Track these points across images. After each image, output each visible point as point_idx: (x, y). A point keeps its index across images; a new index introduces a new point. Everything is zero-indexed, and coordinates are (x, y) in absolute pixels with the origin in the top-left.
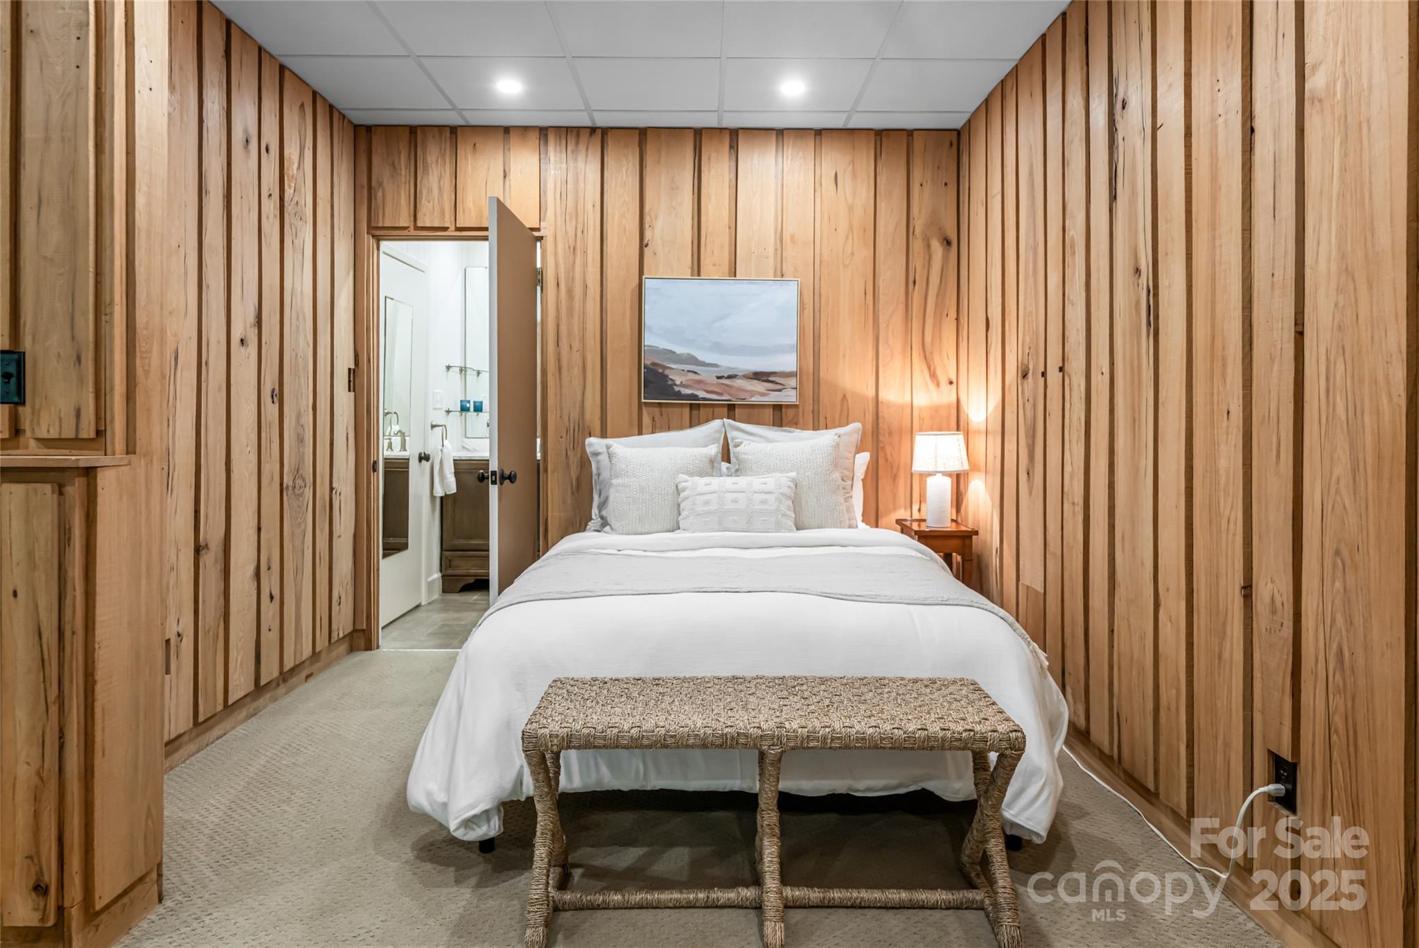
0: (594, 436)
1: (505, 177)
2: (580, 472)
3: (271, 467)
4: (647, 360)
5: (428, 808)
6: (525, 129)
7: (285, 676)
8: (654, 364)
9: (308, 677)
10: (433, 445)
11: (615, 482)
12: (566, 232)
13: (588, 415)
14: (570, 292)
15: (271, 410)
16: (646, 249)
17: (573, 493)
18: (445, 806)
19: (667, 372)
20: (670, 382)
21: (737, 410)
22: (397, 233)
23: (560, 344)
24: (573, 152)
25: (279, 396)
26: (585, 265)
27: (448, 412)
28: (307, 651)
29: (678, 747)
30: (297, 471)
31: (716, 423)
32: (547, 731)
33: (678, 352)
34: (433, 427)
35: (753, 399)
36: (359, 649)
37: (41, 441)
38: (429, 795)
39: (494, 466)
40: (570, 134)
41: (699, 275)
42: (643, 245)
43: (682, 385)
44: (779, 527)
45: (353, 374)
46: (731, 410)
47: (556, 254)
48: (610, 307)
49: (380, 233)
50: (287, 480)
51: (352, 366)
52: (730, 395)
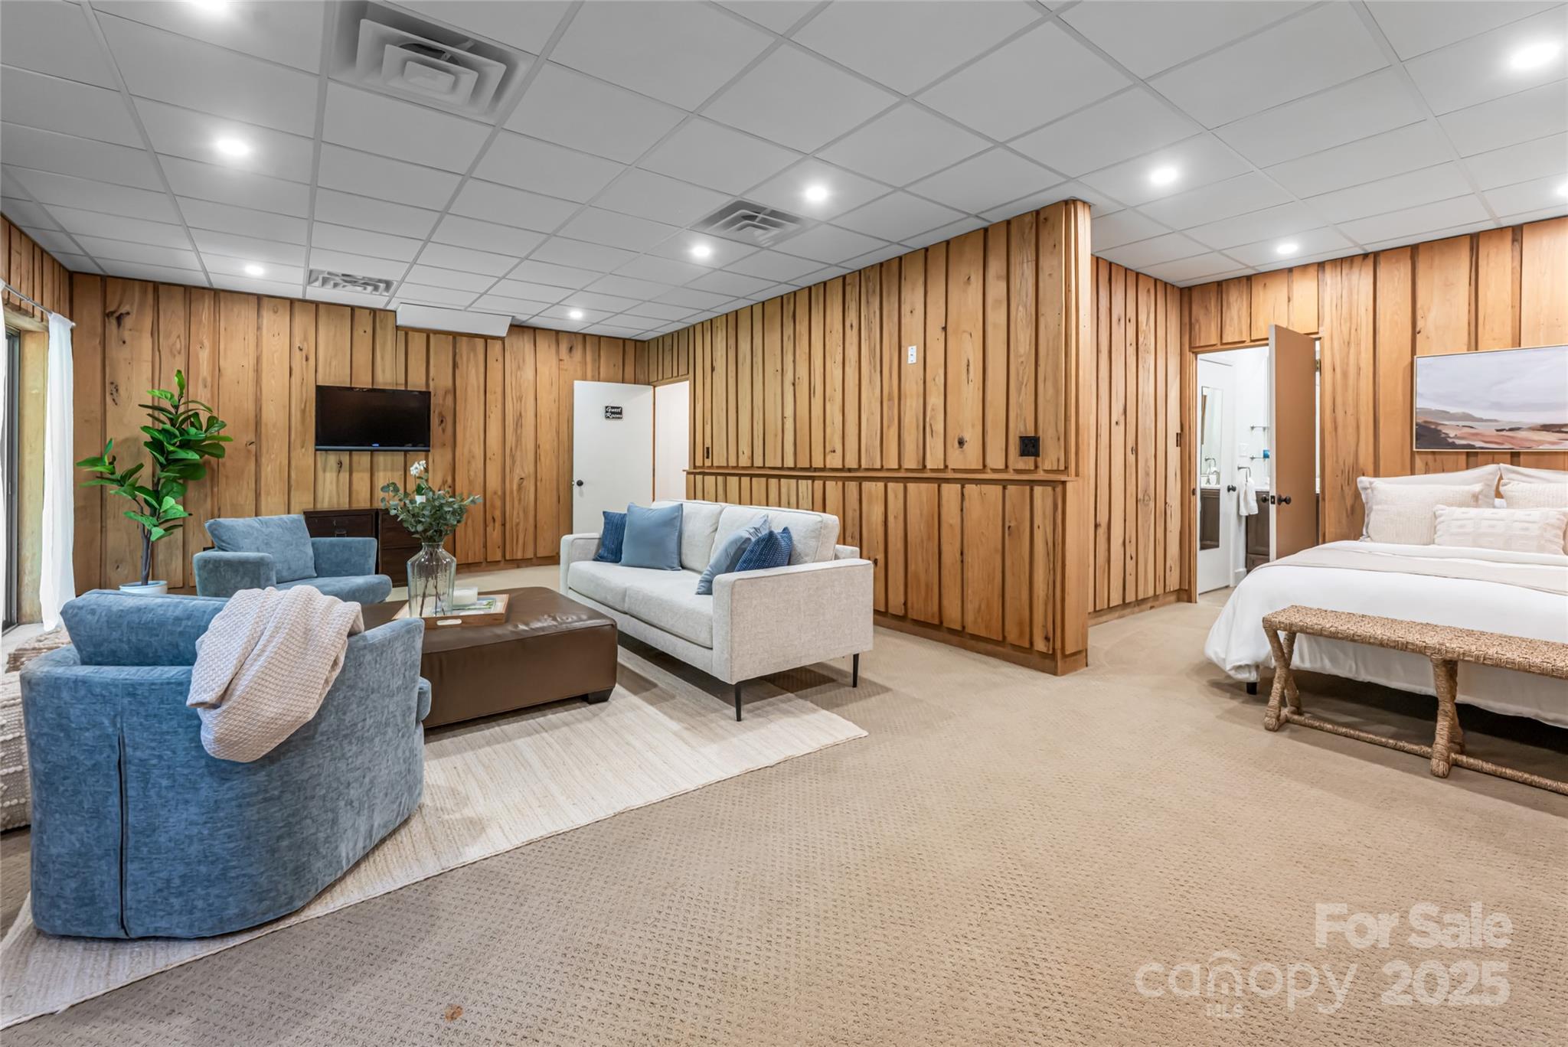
0: (1368, 476)
1: (1289, 301)
2: (1355, 502)
3: (1131, 489)
4: (1419, 419)
5: (1215, 659)
6: (1305, 267)
7: (1140, 602)
8: (1426, 422)
9: (1152, 607)
10: (1239, 480)
11: (1374, 507)
12: (1341, 331)
13: (1361, 460)
14: (1345, 375)
15: (1131, 458)
16: (1418, 336)
17: (1348, 516)
18: (1224, 660)
19: (1439, 428)
20: (1443, 436)
21: (1522, 457)
22: (1209, 348)
23: (1336, 411)
24: (1347, 275)
25: (1135, 451)
26: (1358, 353)
27: (1252, 458)
28: (1151, 593)
29: (1362, 643)
30: (1145, 491)
31: (1491, 468)
32: (1277, 620)
33: (1451, 412)
34: (1239, 468)
35: (1541, 447)
36: (1183, 601)
37: (1045, 471)
38: (1216, 653)
39: (1273, 493)
40: (1343, 262)
41: (1477, 349)
42: (1415, 332)
43: (1456, 437)
44: (1541, 549)
45: (1180, 437)
46: (1515, 457)
47: (1332, 348)
48: (1381, 380)
49: (1195, 350)
50: (1140, 496)
51: (1179, 432)
52: (1512, 444)
